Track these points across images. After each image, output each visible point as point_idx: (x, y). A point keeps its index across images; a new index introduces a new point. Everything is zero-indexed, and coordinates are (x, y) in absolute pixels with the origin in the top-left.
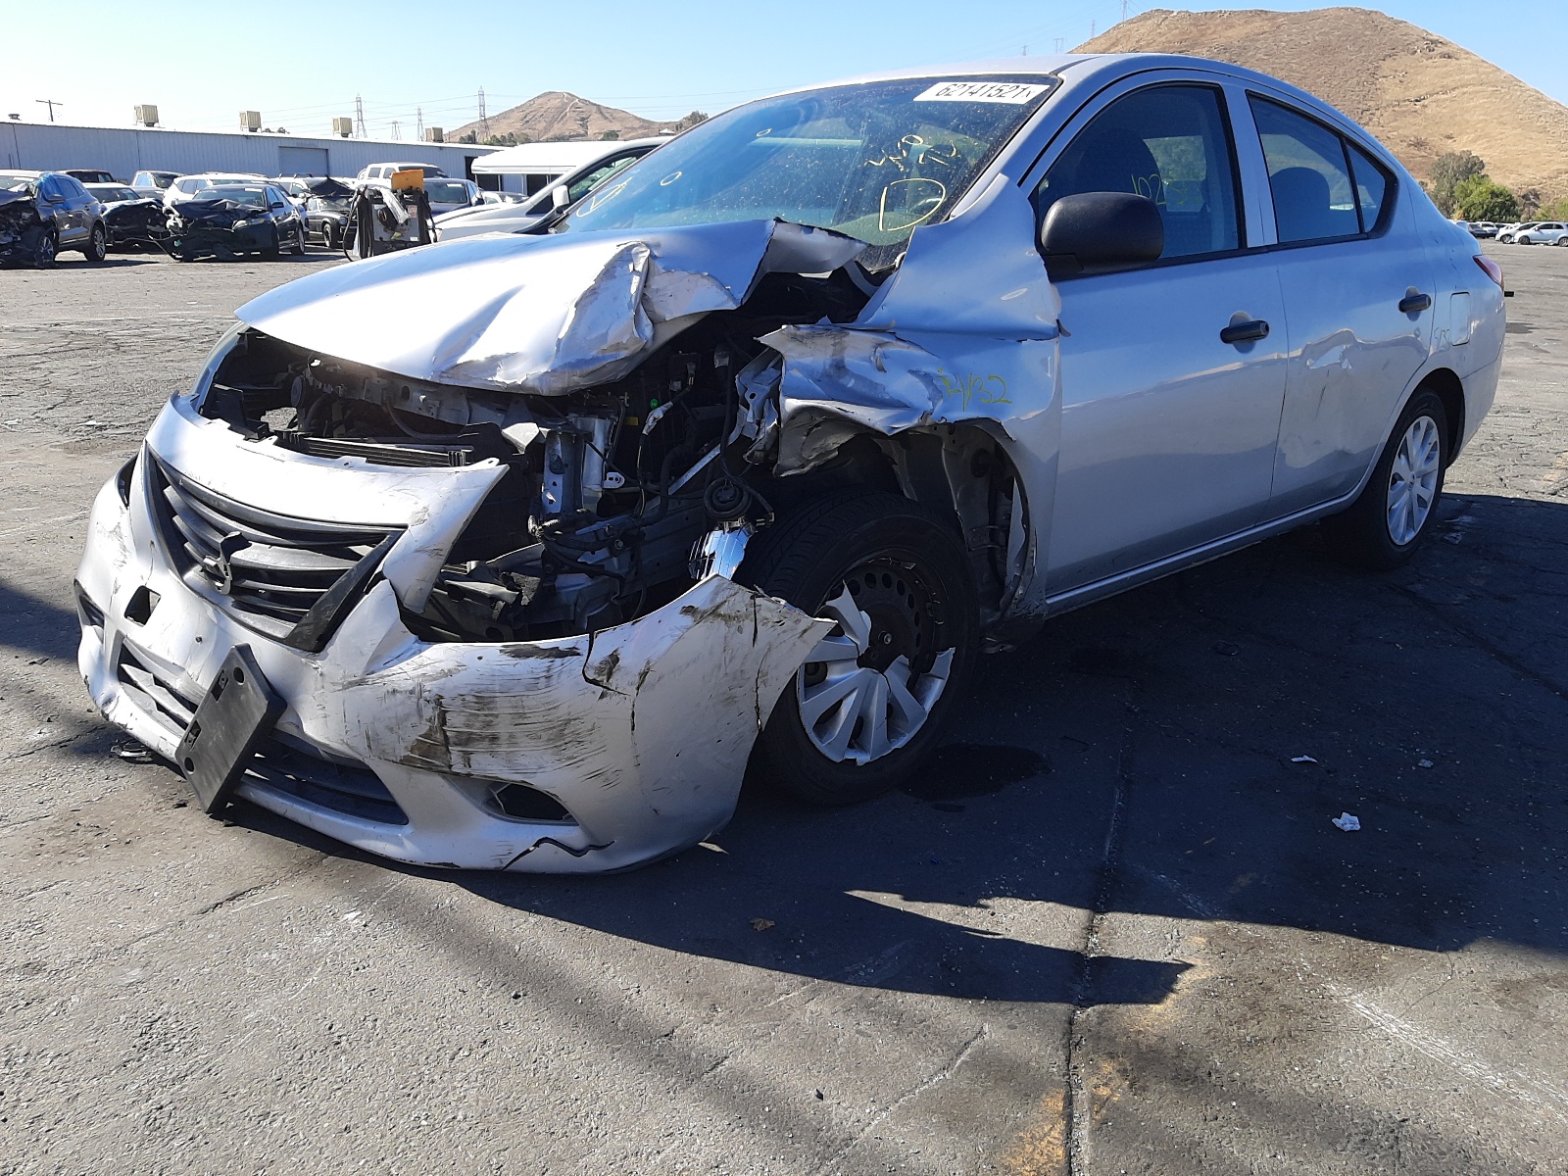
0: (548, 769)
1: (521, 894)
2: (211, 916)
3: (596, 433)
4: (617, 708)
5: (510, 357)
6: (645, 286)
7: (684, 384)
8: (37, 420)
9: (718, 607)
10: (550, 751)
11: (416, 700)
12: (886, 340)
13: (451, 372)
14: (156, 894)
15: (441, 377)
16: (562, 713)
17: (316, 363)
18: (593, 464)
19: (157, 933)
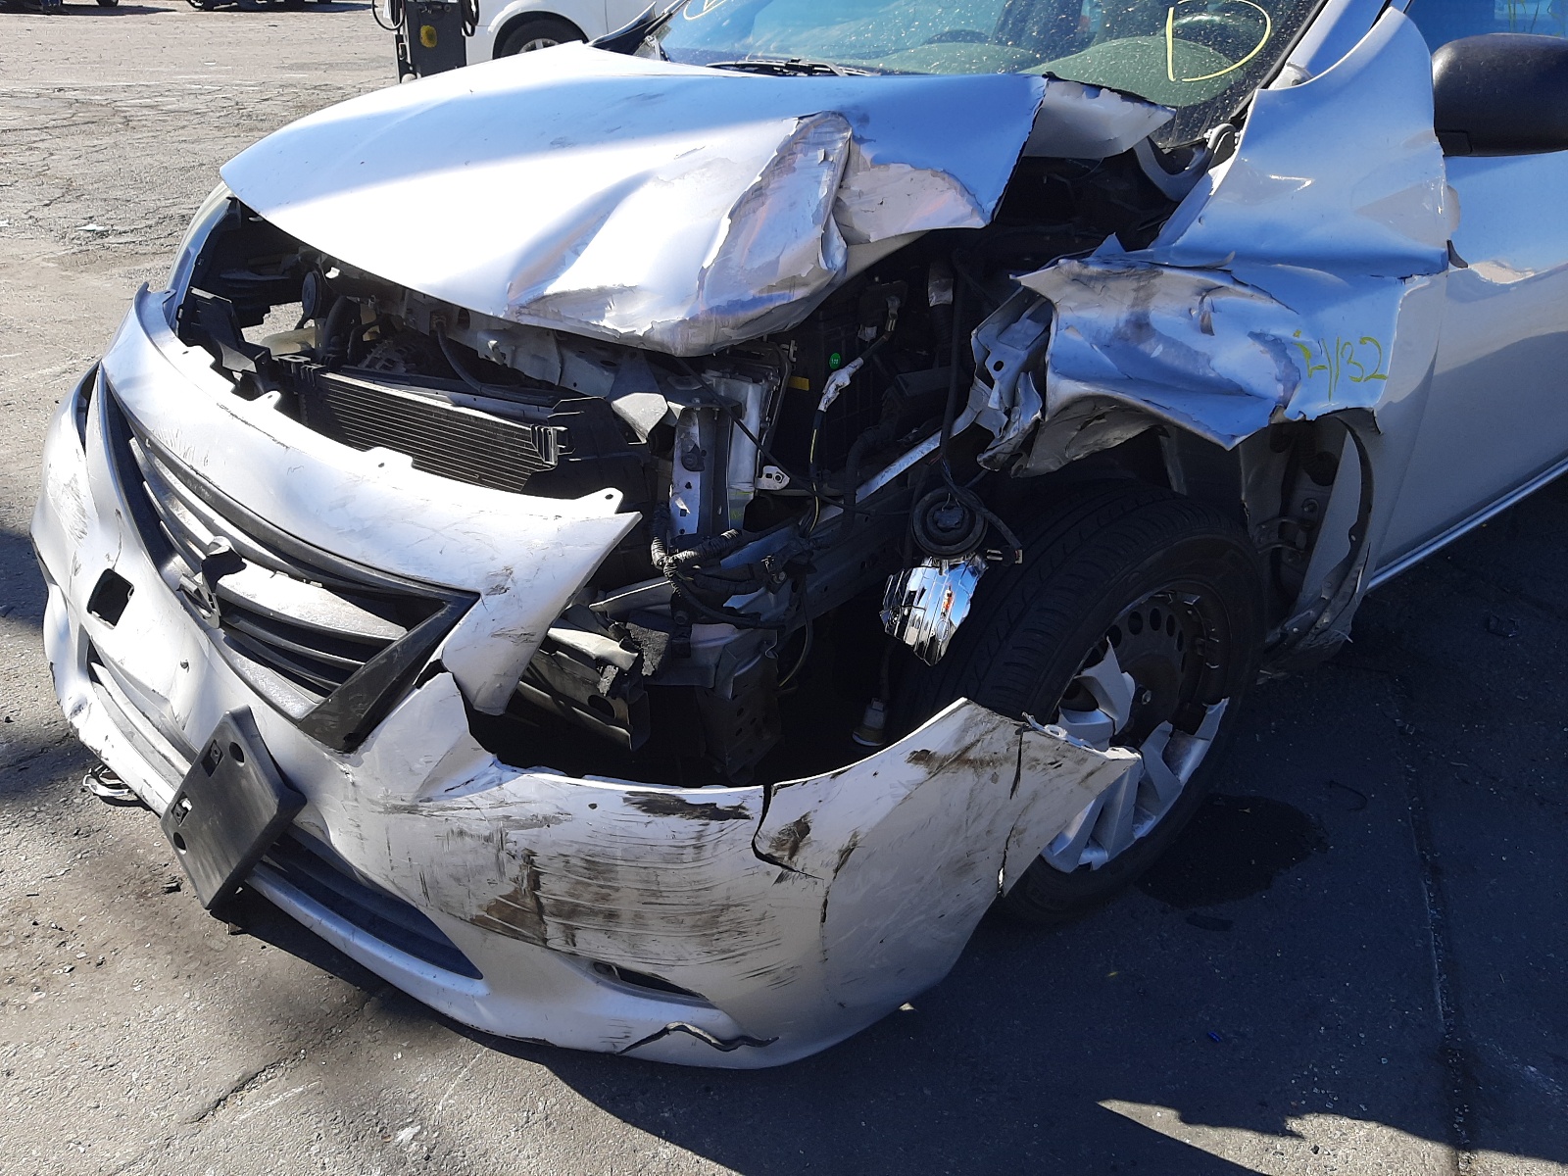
0: (692, 963)
1: (644, 1094)
2: (212, 1126)
3: (749, 404)
4: (801, 896)
5: (625, 292)
6: (841, 187)
7: (881, 331)
8: (30, 221)
9: (968, 749)
10: (698, 940)
11: (495, 851)
12: (1219, 283)
13: (534, 306)
14: (135, 1076)
15: (520, 313)
16: (718, 896)
17: (333, 274)
18: (743, 454)
19: (134, 1163)
